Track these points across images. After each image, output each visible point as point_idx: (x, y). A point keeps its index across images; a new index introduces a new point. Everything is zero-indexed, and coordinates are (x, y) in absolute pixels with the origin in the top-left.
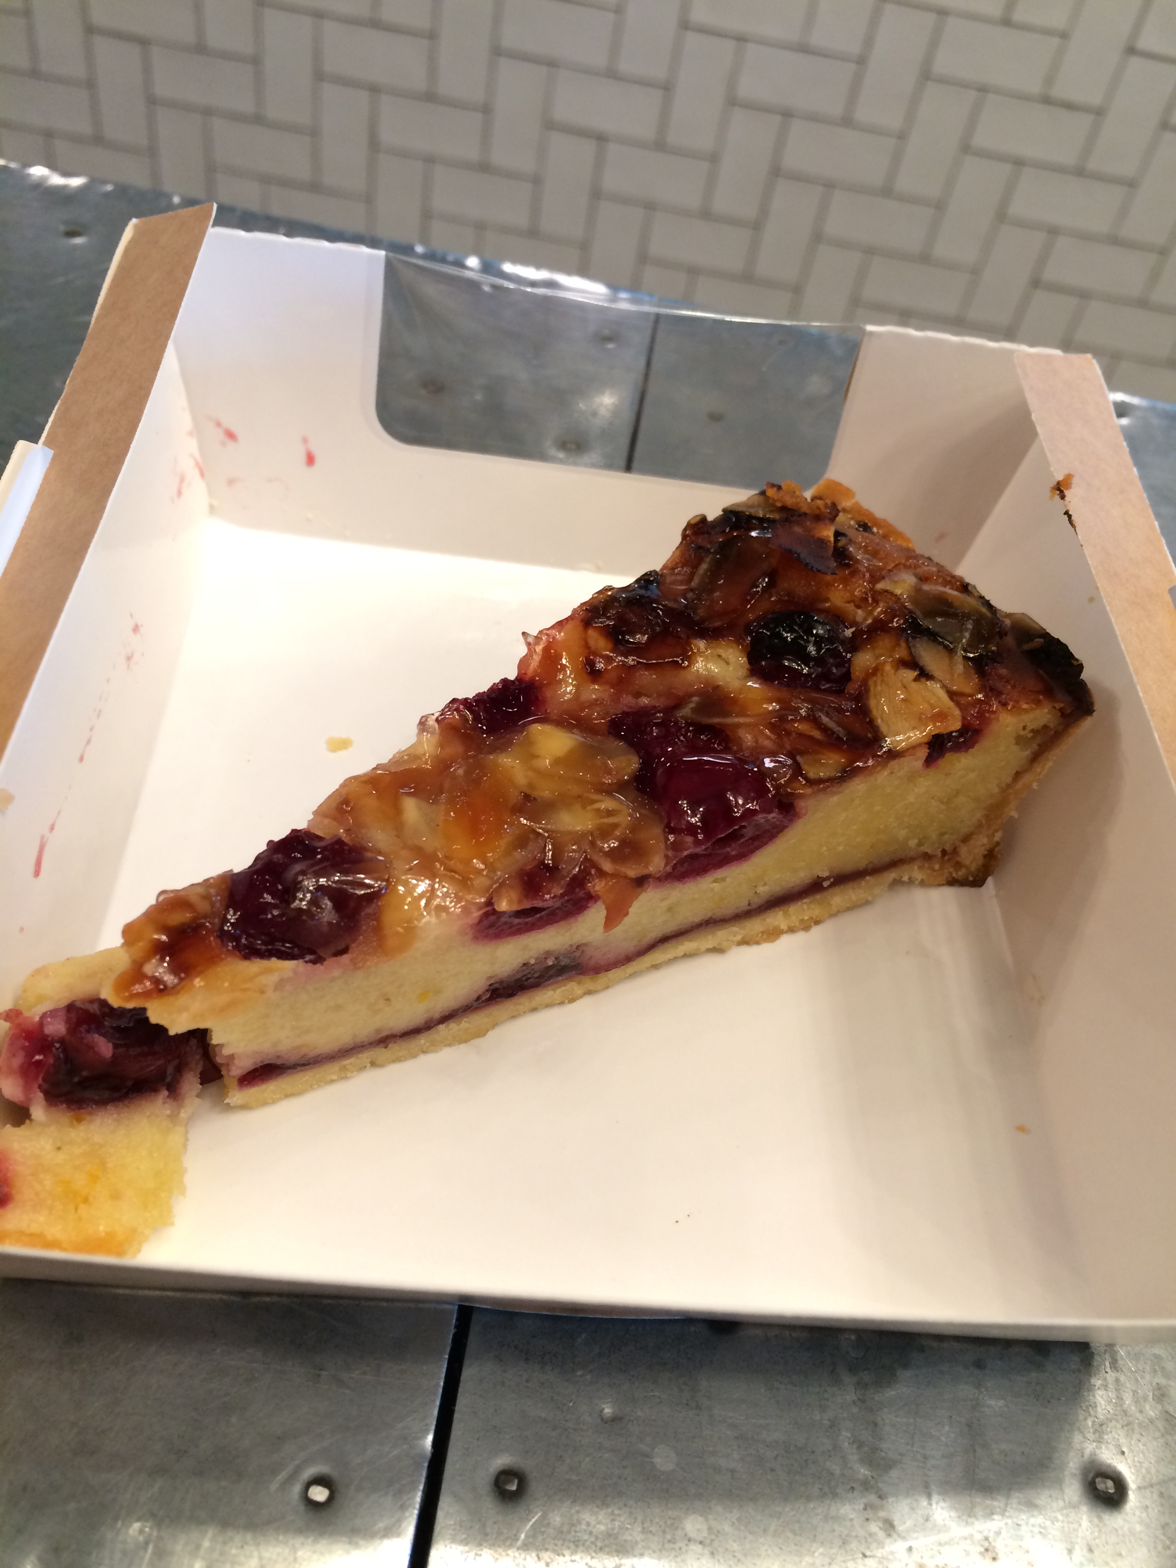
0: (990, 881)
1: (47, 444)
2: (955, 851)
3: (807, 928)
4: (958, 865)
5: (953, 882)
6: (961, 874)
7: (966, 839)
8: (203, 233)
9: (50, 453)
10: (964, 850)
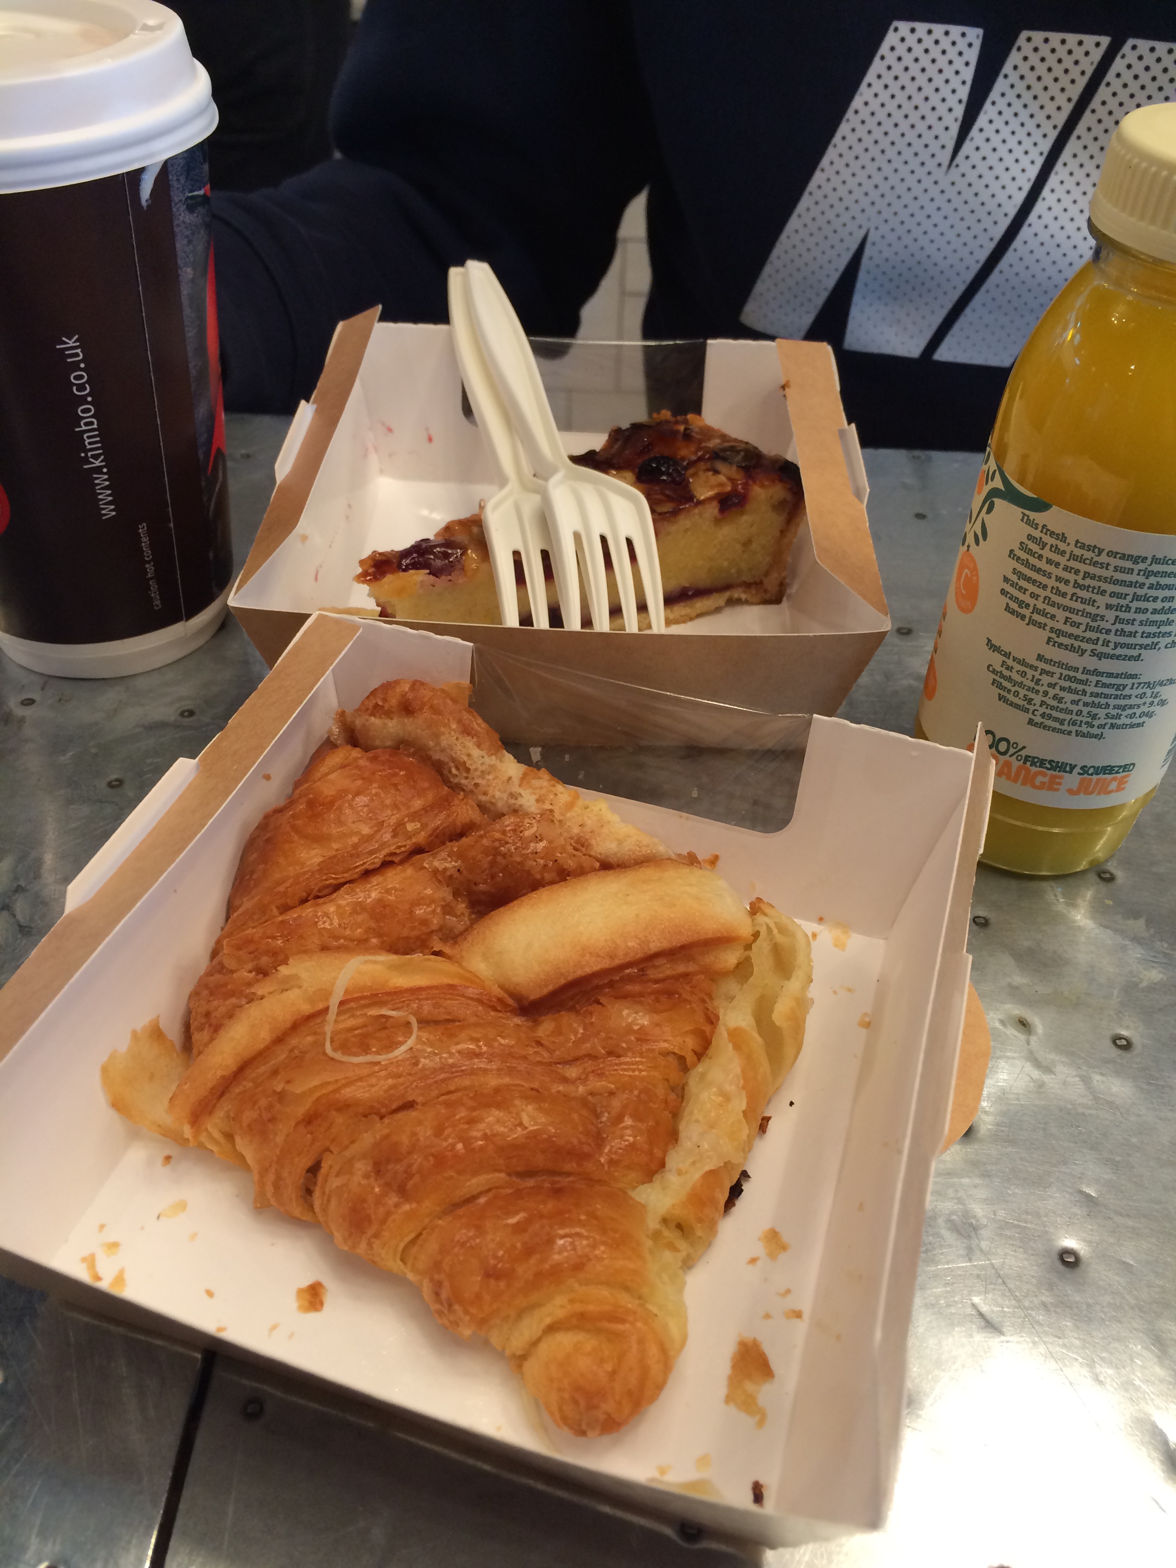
0: (785, 599)
1: (314, 402)
2: (761, 583)
3: (684, 622)
4: (766, 591)
5: (765, 602)
6: (767, 596)
7: (767, 574)
8: (373, 326)
9: (315, 406)
10: (766, 581)
